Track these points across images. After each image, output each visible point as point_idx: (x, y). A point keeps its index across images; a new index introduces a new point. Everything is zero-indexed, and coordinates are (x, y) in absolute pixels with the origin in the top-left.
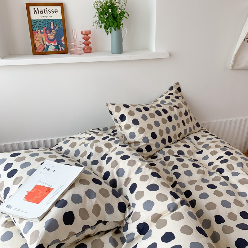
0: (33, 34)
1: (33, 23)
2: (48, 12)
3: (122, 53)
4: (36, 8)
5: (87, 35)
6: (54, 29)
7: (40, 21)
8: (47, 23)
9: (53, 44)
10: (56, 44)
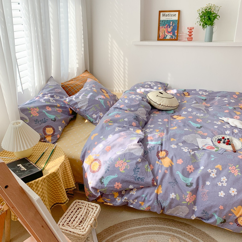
0: (159, 28)
1: (161, 22)
2: (171, 16)
3: (212, 42)
4: (164, 13)
5: (191, 30)
6: (172, 25)
7: (165, 21)
8: (168, 22)
9: (170, 34)
10: (172, 35)
